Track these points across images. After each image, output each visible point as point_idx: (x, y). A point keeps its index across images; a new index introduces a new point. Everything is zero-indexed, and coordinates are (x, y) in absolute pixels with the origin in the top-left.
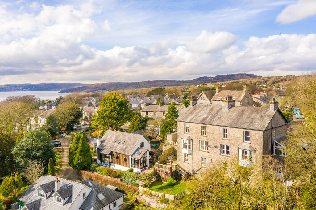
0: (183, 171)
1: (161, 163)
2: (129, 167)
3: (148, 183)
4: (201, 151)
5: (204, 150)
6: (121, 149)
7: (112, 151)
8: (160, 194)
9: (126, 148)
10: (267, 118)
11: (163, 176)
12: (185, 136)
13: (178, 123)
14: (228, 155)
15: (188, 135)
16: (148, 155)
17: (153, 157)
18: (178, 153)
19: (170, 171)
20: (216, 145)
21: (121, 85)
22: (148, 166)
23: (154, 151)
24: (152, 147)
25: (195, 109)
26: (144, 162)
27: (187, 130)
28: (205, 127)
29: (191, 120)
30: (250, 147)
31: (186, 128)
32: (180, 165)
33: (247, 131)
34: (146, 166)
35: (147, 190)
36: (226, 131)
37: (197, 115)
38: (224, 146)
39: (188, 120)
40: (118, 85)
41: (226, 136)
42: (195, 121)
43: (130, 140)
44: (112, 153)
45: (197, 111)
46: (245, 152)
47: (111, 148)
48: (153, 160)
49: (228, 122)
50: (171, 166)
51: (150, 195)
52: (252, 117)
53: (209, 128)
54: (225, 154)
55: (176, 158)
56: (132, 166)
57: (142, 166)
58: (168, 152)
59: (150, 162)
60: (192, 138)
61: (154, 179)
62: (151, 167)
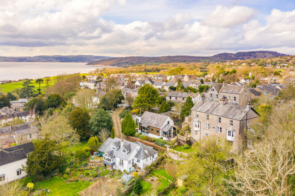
0: (194, 140)
1: (180, 135)
2: (160, 136)
3: (173, 146)
4: (205, 129)
5: (207, 129)
6: (155, 124)
7: (149, 125)
8: (180, 153)
9: (158, 124)
10: (244, 113)
11: (182, 143)
12: (196, 120)
13: (192, 111)
14: (221, 133)
15: (198, 119)
16: (172, 129)
17: (175, 131)
18: (191, 129)
19: (186, 140)
20: (214, 126)
22: (172, 136)
23: (175, 127)
24: (175, 124)
25: (203, 103)
26: (170, 133)
27: (198, 116)
28: (208, 115)
29: (200, 110)
30: (233, 129)
31: (197, 115)
32: (192, 137)
33: (232, 120)
34: (171, 136)
35: (172, 150)
36: (220, 119)
37: (204, 107)
38: (218, 127)
39: (198, 110)
41: (220, 122)
42: (202, 111)
43: (161, 119)
44: (149, 126)
45: (204, 105)
46: (229, 132)
47: (148, 123)
48: (175, 133)
49: (222, 114)
50: (186, 137)
51: (174, 153)
52: (236, 112)
53: (211, 116)
54: (219, 132)
55: (190, 133)
56: (162, 136)
57: (168, 136)
58: (185, 128)
59: (173, 134)
60: (200, 121)
61: (176, 144)
62: (174, 137)
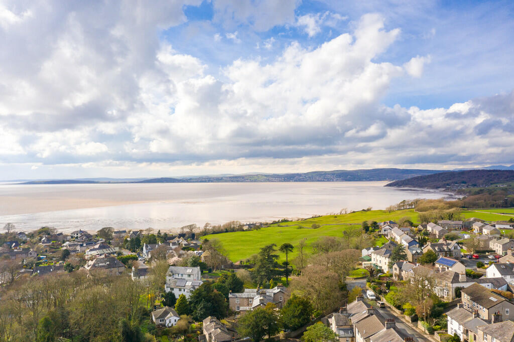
21: (497, 174)
40: (491, 175)
